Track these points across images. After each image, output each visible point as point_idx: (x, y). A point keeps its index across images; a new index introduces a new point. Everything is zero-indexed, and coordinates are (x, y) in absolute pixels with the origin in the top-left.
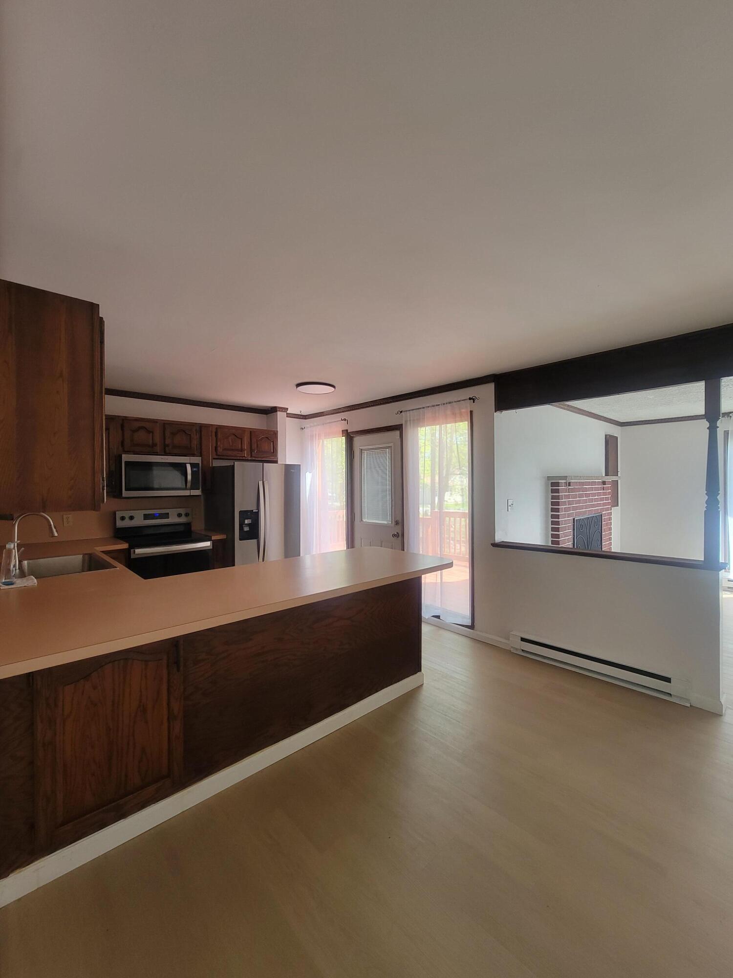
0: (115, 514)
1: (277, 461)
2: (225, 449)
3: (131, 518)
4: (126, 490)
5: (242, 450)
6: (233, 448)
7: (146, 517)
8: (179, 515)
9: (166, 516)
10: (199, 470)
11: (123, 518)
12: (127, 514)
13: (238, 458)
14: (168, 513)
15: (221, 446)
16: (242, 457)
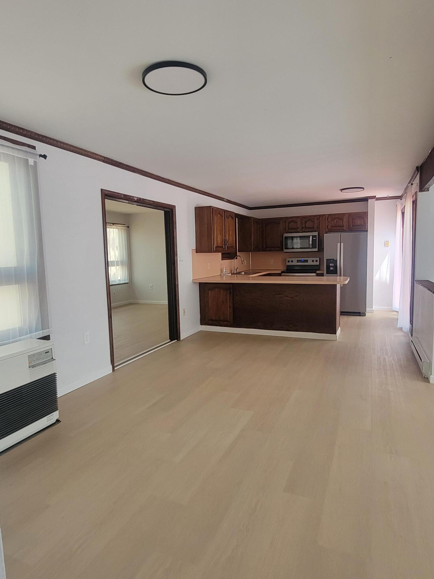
0: (286, 260)
1: (367, 230)
2: (332, 227)
3: (292, 261)
4: (285, 249)
5: (343, 226)
6: (337, 225)
7: (298, 261)
8: (313, 261)
9: (307, 261)
10: (316, 239)
11: (289, 261)
12: (290, 260)
13: (341, 231)
14: (308, 260)
15: (330, 225)
16: (343, 230)
